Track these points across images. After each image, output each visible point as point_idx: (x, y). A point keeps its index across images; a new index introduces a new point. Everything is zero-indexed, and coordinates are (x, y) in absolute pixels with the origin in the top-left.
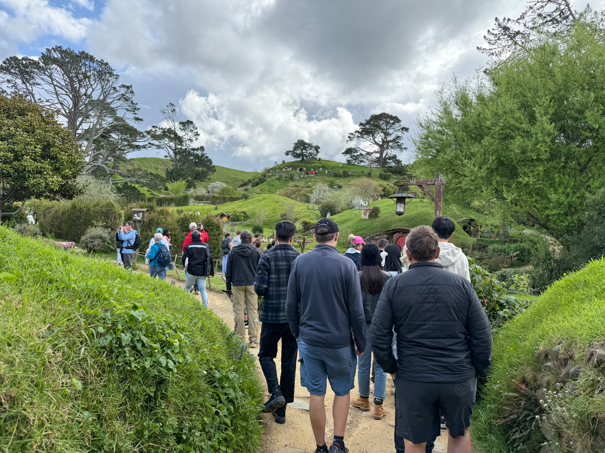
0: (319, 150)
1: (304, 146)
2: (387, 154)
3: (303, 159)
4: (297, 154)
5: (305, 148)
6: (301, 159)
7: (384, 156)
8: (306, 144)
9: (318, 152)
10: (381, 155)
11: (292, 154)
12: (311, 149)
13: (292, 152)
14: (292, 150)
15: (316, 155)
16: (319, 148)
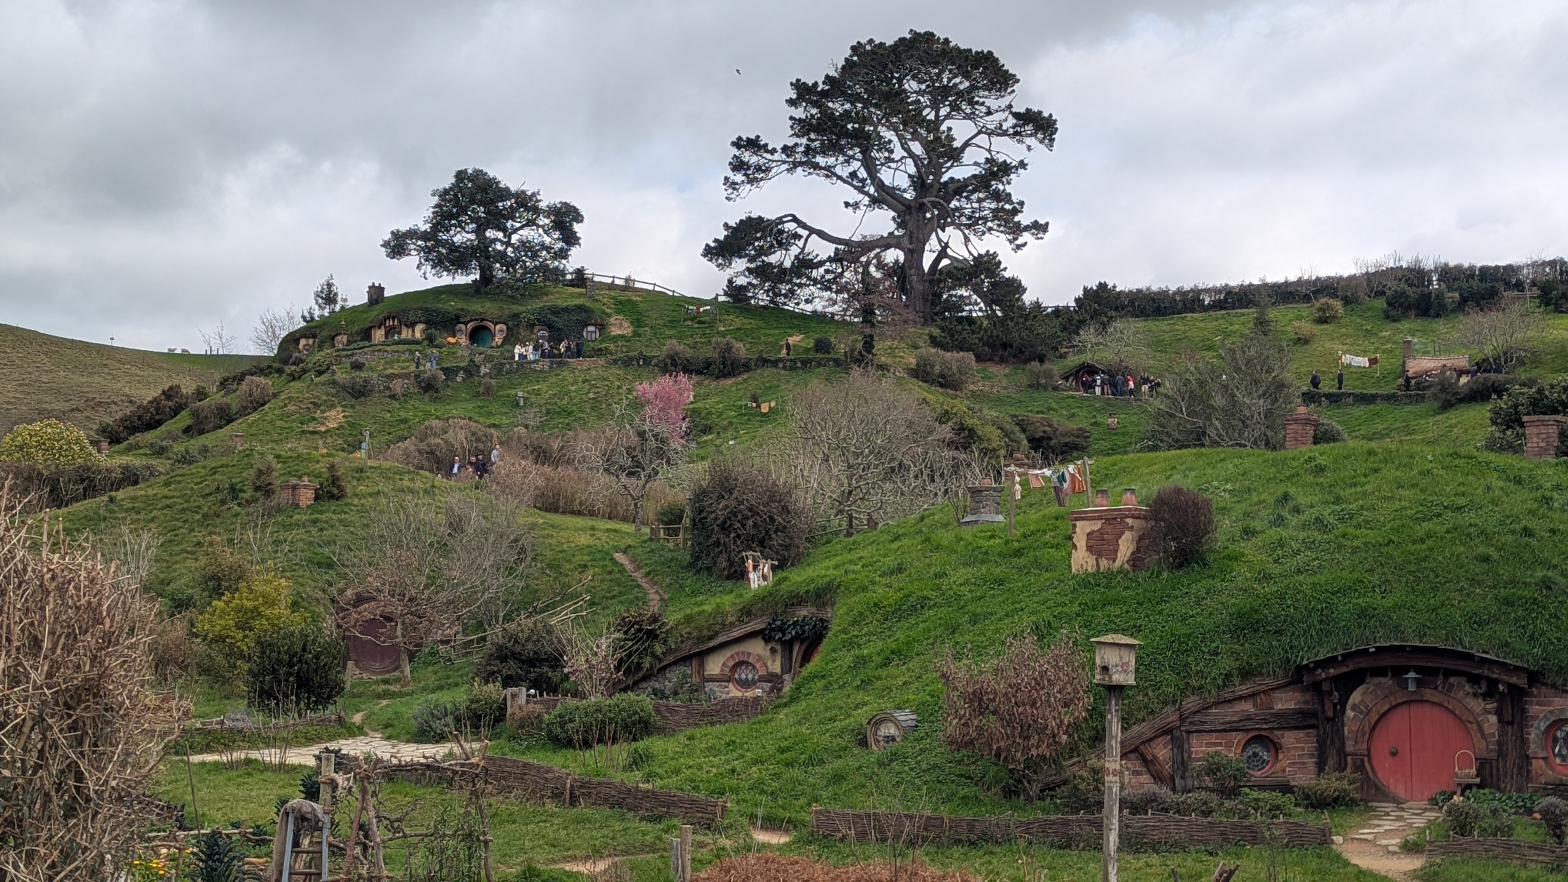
1: (488, 203)
3: (487, 278)
5: (497, 219)
9: (571, 239)
11: (428, 251)
13: (425, 236)
14: (425, 227)
15: (562, 254)
16: (578, 217)
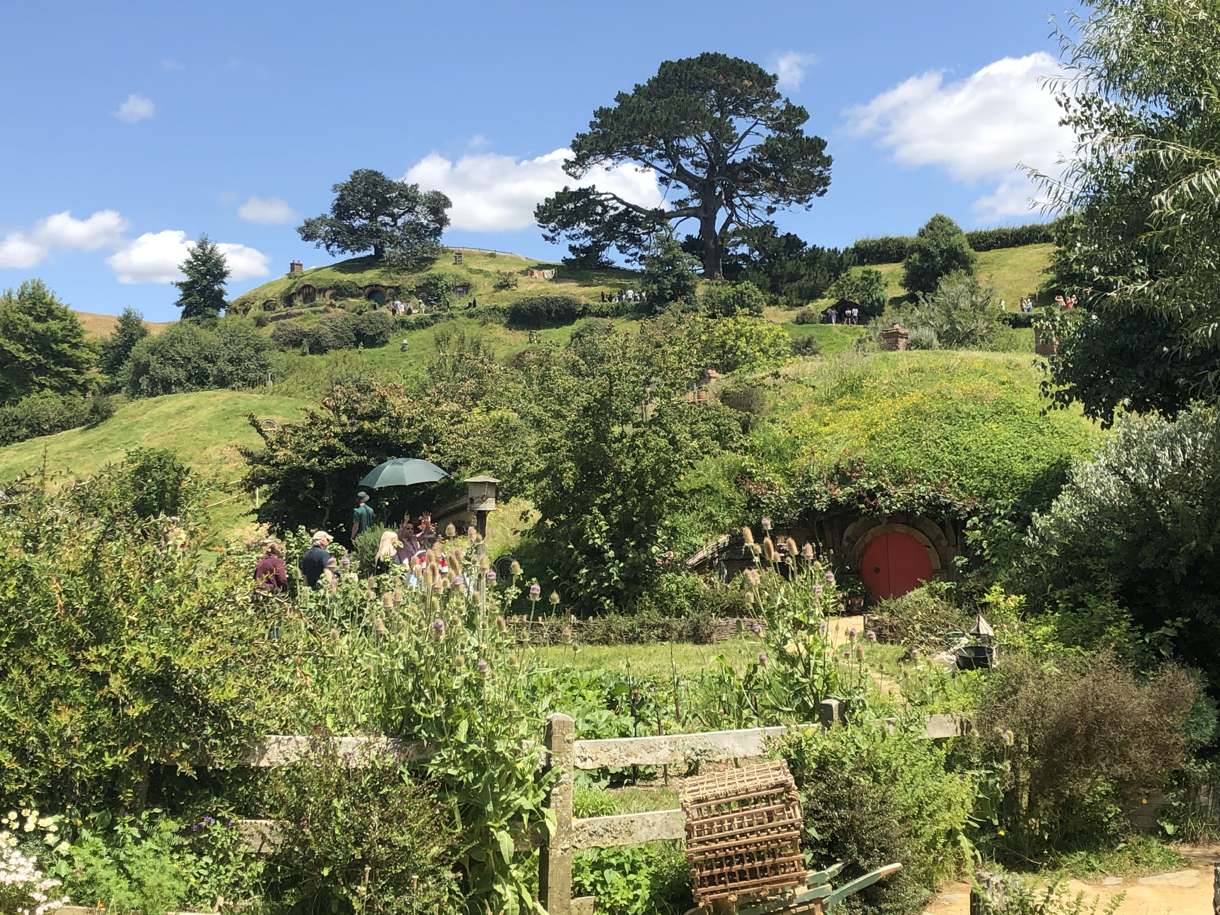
0: (447, 211)
1: (380, 196)
2: (729, 221)
3: (379, 253)
4: (352, 231)
5: (386, 208)
6: (371, 251)
7: (718, 228)
8: (391, 187)
9: (443, 221)
10: (708, 222)
11: (331, 235)
12: (410, 210)
13: (331, 223)
14: (330, 216)
15: (437, 232)
16: (447, 203)
